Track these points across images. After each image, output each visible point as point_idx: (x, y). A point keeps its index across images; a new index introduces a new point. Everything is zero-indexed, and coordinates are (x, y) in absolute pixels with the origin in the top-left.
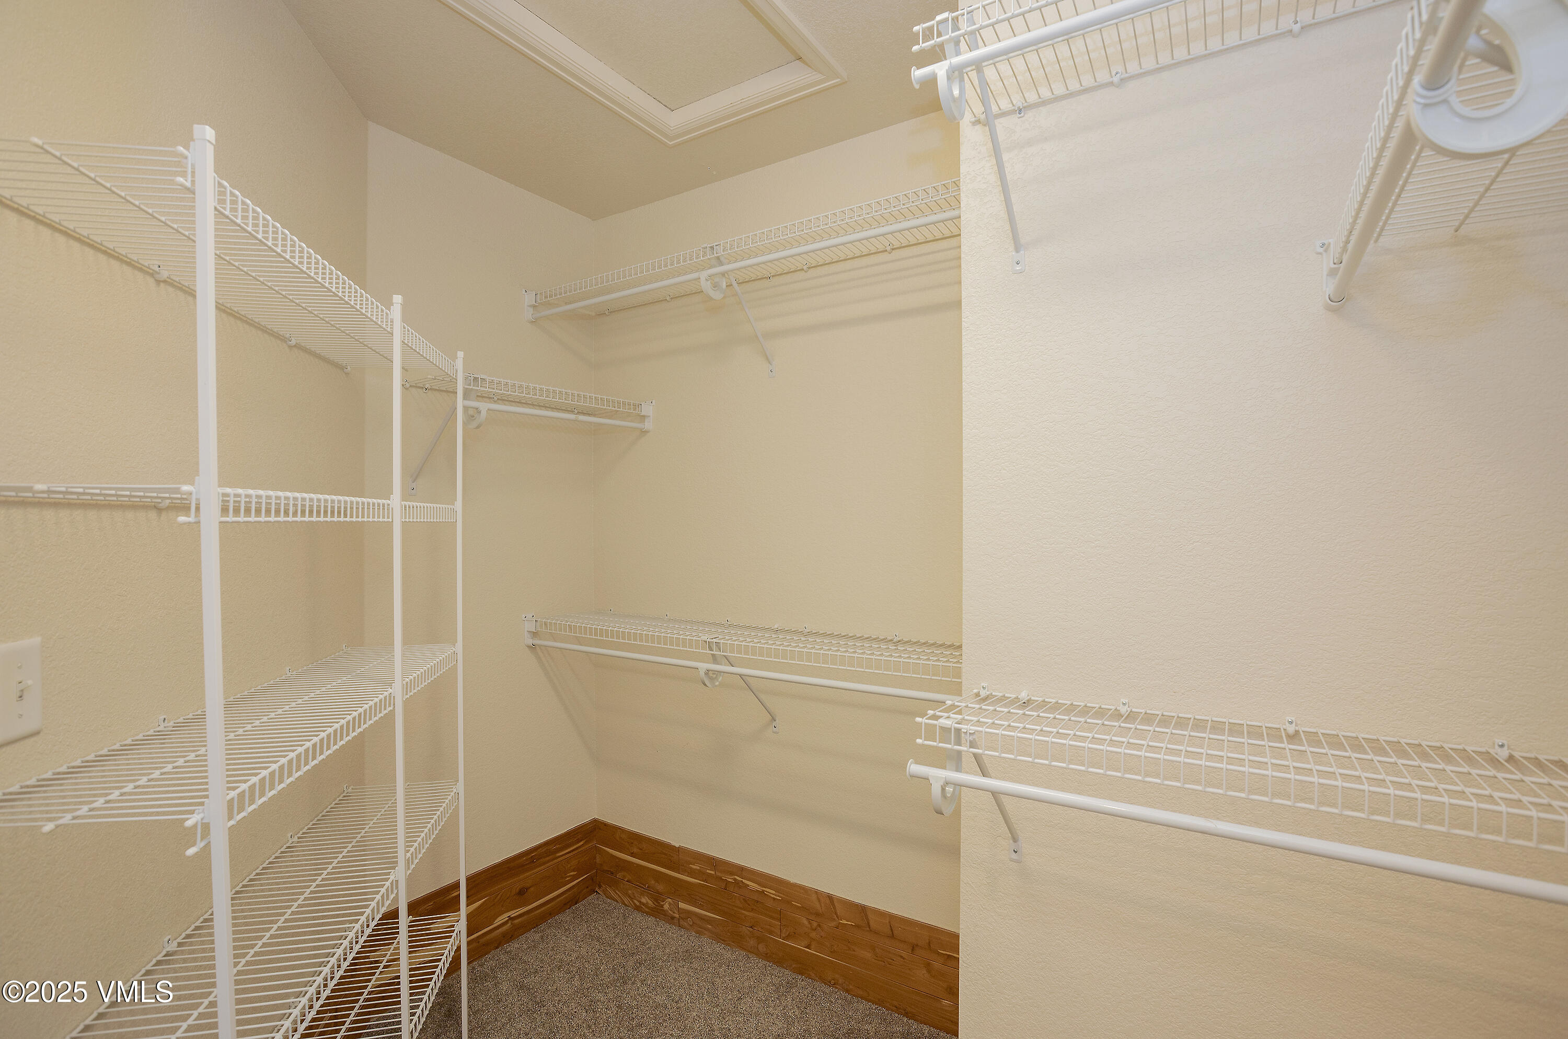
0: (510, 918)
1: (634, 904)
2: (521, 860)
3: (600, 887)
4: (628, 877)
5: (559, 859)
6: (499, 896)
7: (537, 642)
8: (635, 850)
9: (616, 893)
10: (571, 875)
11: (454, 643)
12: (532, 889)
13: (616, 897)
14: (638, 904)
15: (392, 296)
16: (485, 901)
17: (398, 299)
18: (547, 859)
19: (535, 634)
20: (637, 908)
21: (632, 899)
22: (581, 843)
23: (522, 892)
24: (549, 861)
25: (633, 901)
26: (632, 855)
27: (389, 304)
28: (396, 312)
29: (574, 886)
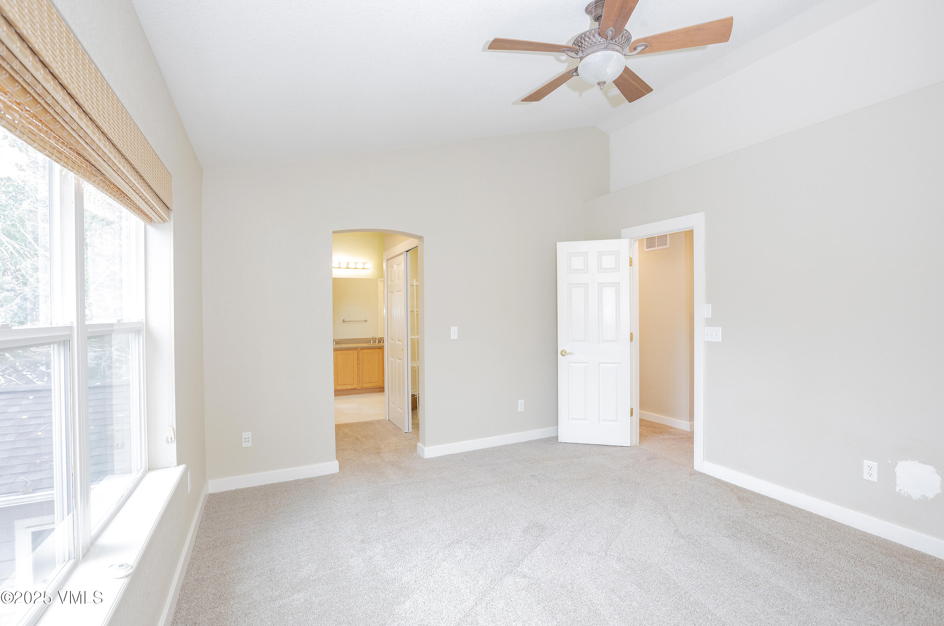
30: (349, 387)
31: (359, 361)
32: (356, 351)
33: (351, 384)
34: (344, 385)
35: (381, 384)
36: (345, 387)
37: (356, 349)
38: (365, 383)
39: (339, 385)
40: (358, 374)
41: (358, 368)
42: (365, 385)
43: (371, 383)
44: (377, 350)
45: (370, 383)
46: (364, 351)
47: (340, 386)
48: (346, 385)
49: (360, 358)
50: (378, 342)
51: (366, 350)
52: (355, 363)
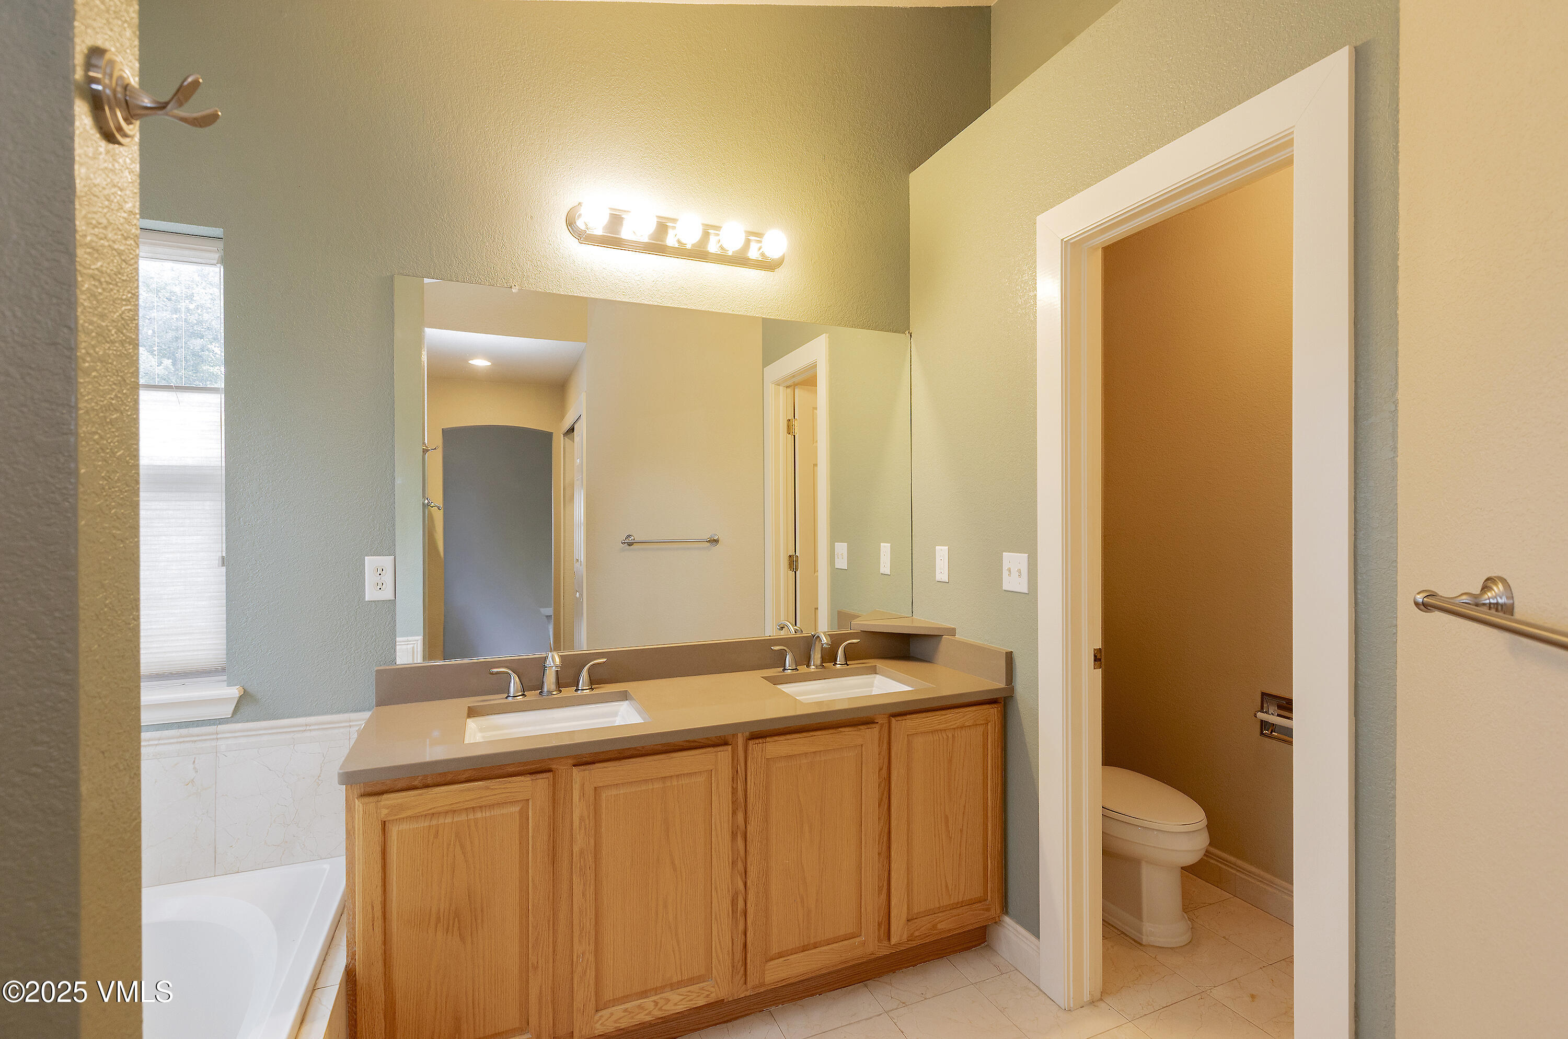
30: (677, 1002)
31: (742, 818)
32: (724, 759)
33: (691, 981)
34: (645, 994)
36: (647, 1011)
37: (719, 738)
38: (780, 956)
39: (608, 1005)
40: (735, 899)
41: (734, 864)
42: (777, 972)
44: (849, 735)
45: (805, 948)
47: (619, 1011)
48: (656, 991)
49: (751, 799)
50: (818, 662)
51: (788, 737)
52: (719, 829)
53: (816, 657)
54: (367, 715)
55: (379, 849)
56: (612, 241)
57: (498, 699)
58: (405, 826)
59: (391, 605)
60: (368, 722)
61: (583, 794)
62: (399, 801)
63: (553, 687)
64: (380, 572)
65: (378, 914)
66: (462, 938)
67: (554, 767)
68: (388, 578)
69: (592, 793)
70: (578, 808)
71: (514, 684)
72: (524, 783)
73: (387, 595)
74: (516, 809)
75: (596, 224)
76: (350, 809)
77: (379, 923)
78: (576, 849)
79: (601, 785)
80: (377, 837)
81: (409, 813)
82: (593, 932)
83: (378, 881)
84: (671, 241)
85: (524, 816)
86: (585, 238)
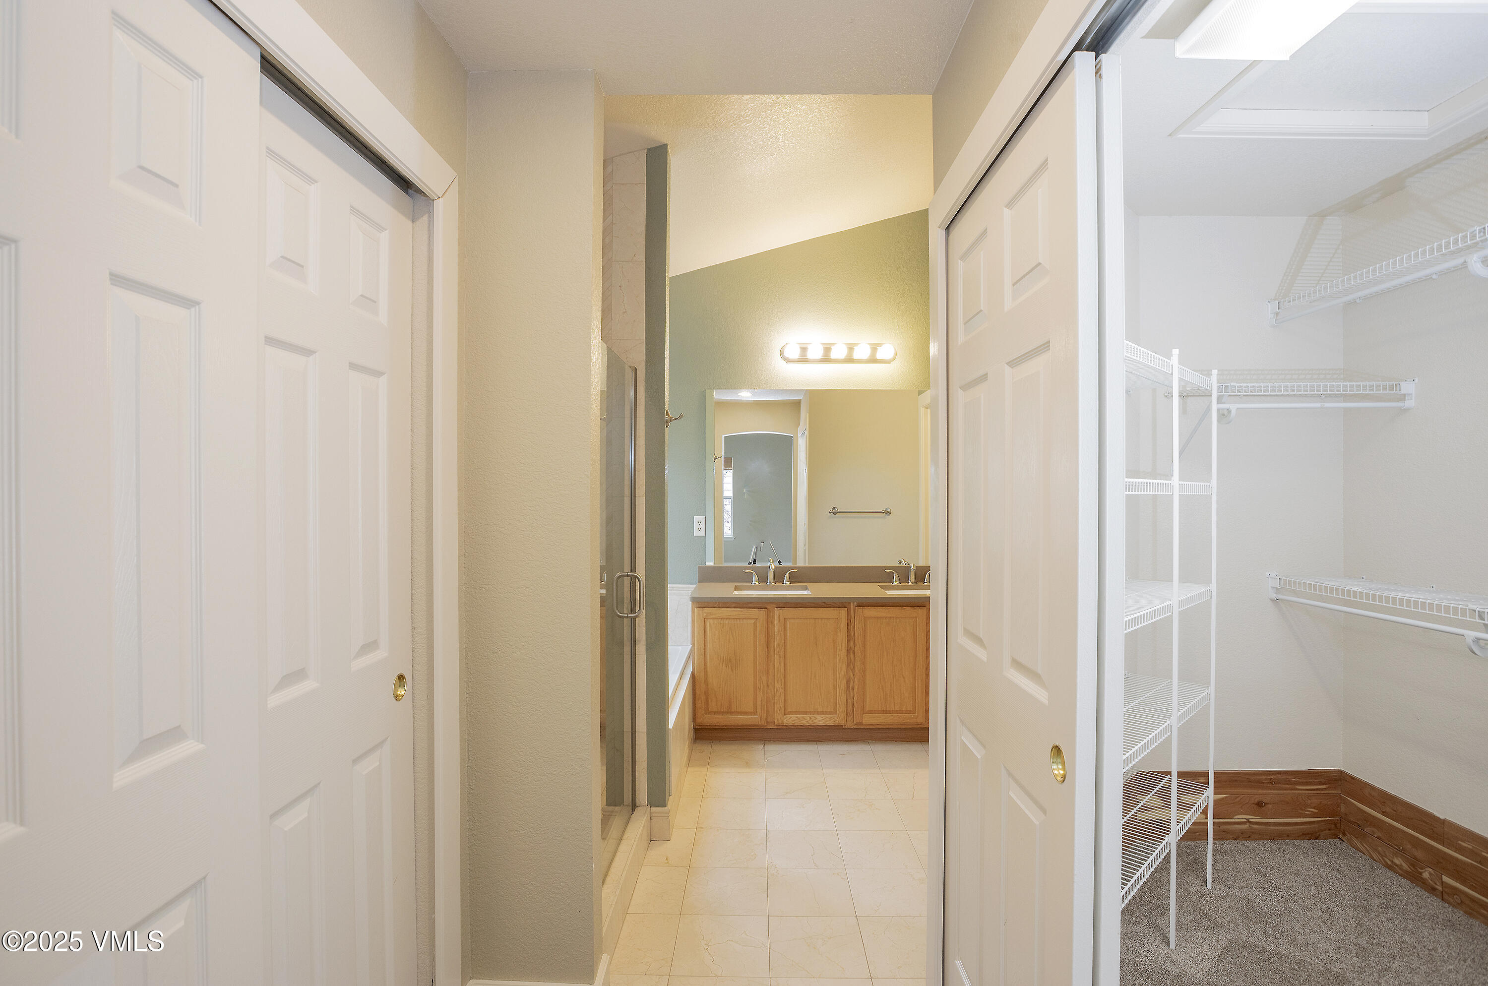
0: (1248, 821)
1: (1385, 861)
2: (1261, 777)
3: (1344, 834)
4: (1378, 834)
5: (1297, 792)
6: (1239, 798)
7: (1280, 596)
8: (1388, 810)
9: (1363, 846)
10: (1312, 811)
11: (1208, 582)
12: (1270, 806)
13: (1362, 848)
14: (1389, 863)
15: (1172, 351)
16: (1227, 797)
17: (1176, 352)
18: (1287, 786)
19: (1277, 590)
20: (1387, 866)
21: (1382, 856)
22: (1324, 787)
23: (1260, 804)
24: (1286, 789)
25: (1383, 859)
26: (1384, 813)
27: (1169, 356)
28: (1175, 360)
29: (1313, 822)
30: (820, 720)
31: (852, 643)
32: (843, 612)
33: (827, 713)
34: (806, 713)
35: (921, 720)
36: (806, 720)
37: (840, 604)
38: (871, 712)
39: (789, 713)
40: (848, 681)
41: (848, 664)
42: (869, 720)
43: (890, 712)
44: (909, 611)
45: (884, 712)
46: (870, 612)
47: (794, 717)
48: (810, 713)
49: (856, 634)
50: (913, 580)
51: (876, 608)
52: (840, 646)
53: (912, 578)
54: (695, 586)
55: (703, 629)
56: (803, 360)
57: (748, 584)
58: (712, 621)
59: (704, 538)
60: (695, 589)
61: (779, 620)
62: (710, 611)
63: (772, 581)
64: (699, 522)
65: (703, 654)
66: (732, 670)
67: (768, 607)
68: (703, 526)
69: (783, 620)
70: (777, 627)
71: (755, 578)
72: (755, 612)
73: (702, 534)
74: (753, 621)
75: (793, 352)
76: (693, 612)
77: (703, 657)
78: (776, 643)
79: (787, 617)
80: (702, 624)
81: (713, 616)
82: (783, 680)
83: (703, 640)
84: (834, 355)
85: (755, 624)
86: (788, 361)
